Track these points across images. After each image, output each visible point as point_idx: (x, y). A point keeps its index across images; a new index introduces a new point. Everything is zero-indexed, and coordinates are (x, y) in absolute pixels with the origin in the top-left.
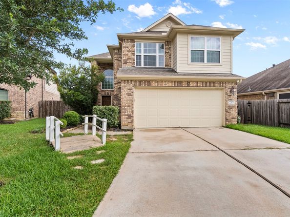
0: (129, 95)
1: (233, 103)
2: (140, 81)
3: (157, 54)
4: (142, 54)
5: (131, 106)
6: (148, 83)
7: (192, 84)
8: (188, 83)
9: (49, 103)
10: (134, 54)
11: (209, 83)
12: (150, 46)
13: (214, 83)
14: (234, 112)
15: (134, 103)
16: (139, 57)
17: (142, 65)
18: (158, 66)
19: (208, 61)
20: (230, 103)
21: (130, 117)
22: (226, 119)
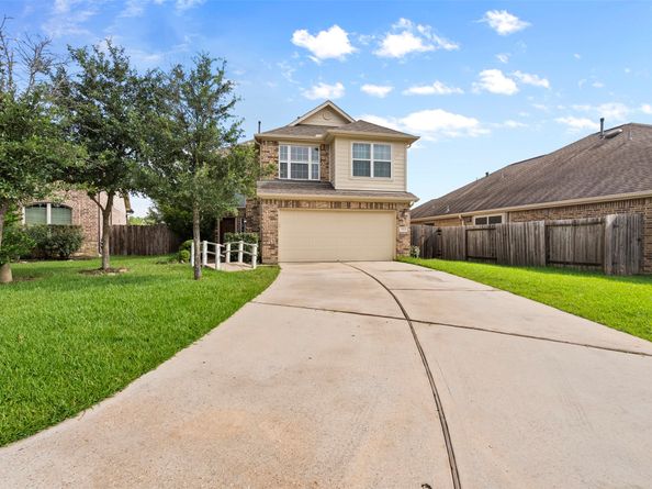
0: (272, 218)
1: (406, 230)
2: (287, 202)
3: (310, 162)
4: (289, 162)
5: (275, 233)
6: (297, 204)
7: (353, 205)
8: (349, 204)
9: (126, 229)
10: (277, 162)
11: (375, 205)
12: (299, 151)
13: (381, 204)
14: (407, 242)
15: (280, 230)
16: (284, 166)
17: (289, 177)
18: (310, 178)
19: (375, 175)
20: (401, 230)
21: (274, 247)
22: (397, 251)
